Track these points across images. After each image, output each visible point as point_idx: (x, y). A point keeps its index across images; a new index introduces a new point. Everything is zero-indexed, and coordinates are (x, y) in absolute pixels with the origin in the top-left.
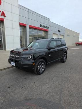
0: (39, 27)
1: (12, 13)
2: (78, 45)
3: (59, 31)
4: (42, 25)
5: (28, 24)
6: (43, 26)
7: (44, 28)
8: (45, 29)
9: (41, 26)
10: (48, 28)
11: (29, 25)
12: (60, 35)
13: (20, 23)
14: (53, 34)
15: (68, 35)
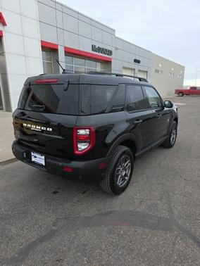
0: (89, 50)
1: (21, 14)
2: (181, 95)
3: (137, 61)
4: (97, 47)
5: (62, 43)
6: (100, 50)
7: (100, 54)
8: (104, 55)
9: (94, 48)
10: (110, 53)
11: (65, 48)
12: (140, 71)
13: (42, 41)
14: (123, 68)
15: (157, 71)
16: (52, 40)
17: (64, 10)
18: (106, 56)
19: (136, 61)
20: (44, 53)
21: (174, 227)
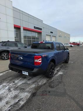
0: (33, 28)
5: (22, 25)
8: (39, 30)
10: (41, 29)
11: (23, 27)
12: (53, 36)
13: (14, 25)
14: (47, 35)
15: (59, 36)
16: (18, 24)
17: (23, 13)
18: (40, 30)
19: (51, 32)
20: (15, 29)
21: (66, 95)
